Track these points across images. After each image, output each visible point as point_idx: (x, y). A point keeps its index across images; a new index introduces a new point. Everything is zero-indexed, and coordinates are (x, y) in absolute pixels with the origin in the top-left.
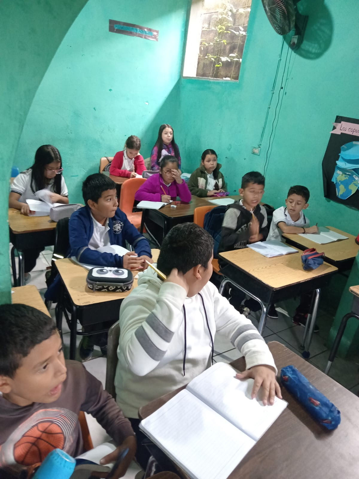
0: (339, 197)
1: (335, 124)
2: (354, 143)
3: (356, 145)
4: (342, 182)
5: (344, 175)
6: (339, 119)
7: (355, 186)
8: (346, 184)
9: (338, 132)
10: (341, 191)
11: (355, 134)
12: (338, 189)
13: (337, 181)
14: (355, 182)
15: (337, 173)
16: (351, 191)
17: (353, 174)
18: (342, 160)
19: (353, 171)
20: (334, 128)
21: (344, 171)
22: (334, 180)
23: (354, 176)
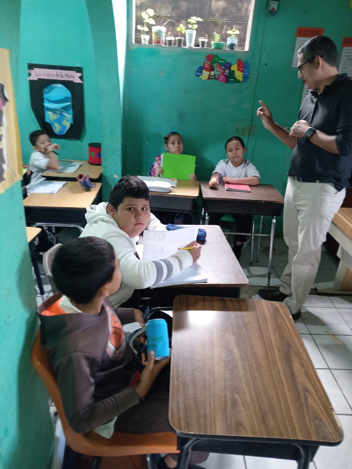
0: (58, 133)
1: (29, 71)
2: (54, 85)
3: (55, 87)
4: (55, 121)
5: (55, 115)
6: (31, 66)
7: (68, 122)
8: (59, 121)
9: (34, 78)
10: (57, 129)
11: (51, 78)
12: (54, 127)
13: (50, 120)
14: (66, 118)
15: (48, 114)
16: (65, 127)
17: (62, 112)
18: (47, 102)
19: (62, 109)
20: (30, 75)
21: (53, 111)
22: (47, 120)
23: (64, 113)
